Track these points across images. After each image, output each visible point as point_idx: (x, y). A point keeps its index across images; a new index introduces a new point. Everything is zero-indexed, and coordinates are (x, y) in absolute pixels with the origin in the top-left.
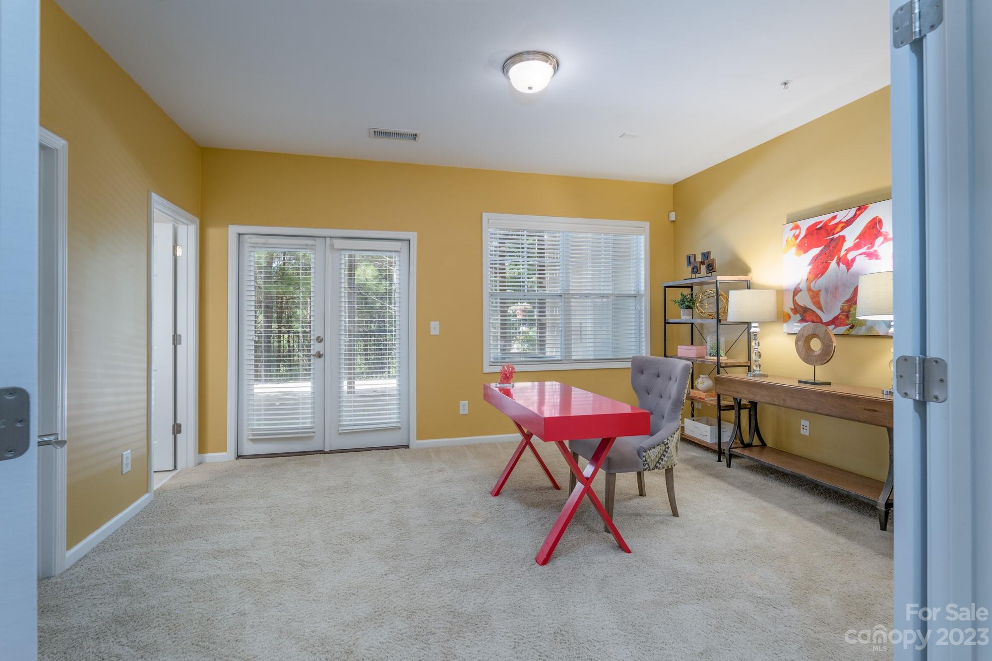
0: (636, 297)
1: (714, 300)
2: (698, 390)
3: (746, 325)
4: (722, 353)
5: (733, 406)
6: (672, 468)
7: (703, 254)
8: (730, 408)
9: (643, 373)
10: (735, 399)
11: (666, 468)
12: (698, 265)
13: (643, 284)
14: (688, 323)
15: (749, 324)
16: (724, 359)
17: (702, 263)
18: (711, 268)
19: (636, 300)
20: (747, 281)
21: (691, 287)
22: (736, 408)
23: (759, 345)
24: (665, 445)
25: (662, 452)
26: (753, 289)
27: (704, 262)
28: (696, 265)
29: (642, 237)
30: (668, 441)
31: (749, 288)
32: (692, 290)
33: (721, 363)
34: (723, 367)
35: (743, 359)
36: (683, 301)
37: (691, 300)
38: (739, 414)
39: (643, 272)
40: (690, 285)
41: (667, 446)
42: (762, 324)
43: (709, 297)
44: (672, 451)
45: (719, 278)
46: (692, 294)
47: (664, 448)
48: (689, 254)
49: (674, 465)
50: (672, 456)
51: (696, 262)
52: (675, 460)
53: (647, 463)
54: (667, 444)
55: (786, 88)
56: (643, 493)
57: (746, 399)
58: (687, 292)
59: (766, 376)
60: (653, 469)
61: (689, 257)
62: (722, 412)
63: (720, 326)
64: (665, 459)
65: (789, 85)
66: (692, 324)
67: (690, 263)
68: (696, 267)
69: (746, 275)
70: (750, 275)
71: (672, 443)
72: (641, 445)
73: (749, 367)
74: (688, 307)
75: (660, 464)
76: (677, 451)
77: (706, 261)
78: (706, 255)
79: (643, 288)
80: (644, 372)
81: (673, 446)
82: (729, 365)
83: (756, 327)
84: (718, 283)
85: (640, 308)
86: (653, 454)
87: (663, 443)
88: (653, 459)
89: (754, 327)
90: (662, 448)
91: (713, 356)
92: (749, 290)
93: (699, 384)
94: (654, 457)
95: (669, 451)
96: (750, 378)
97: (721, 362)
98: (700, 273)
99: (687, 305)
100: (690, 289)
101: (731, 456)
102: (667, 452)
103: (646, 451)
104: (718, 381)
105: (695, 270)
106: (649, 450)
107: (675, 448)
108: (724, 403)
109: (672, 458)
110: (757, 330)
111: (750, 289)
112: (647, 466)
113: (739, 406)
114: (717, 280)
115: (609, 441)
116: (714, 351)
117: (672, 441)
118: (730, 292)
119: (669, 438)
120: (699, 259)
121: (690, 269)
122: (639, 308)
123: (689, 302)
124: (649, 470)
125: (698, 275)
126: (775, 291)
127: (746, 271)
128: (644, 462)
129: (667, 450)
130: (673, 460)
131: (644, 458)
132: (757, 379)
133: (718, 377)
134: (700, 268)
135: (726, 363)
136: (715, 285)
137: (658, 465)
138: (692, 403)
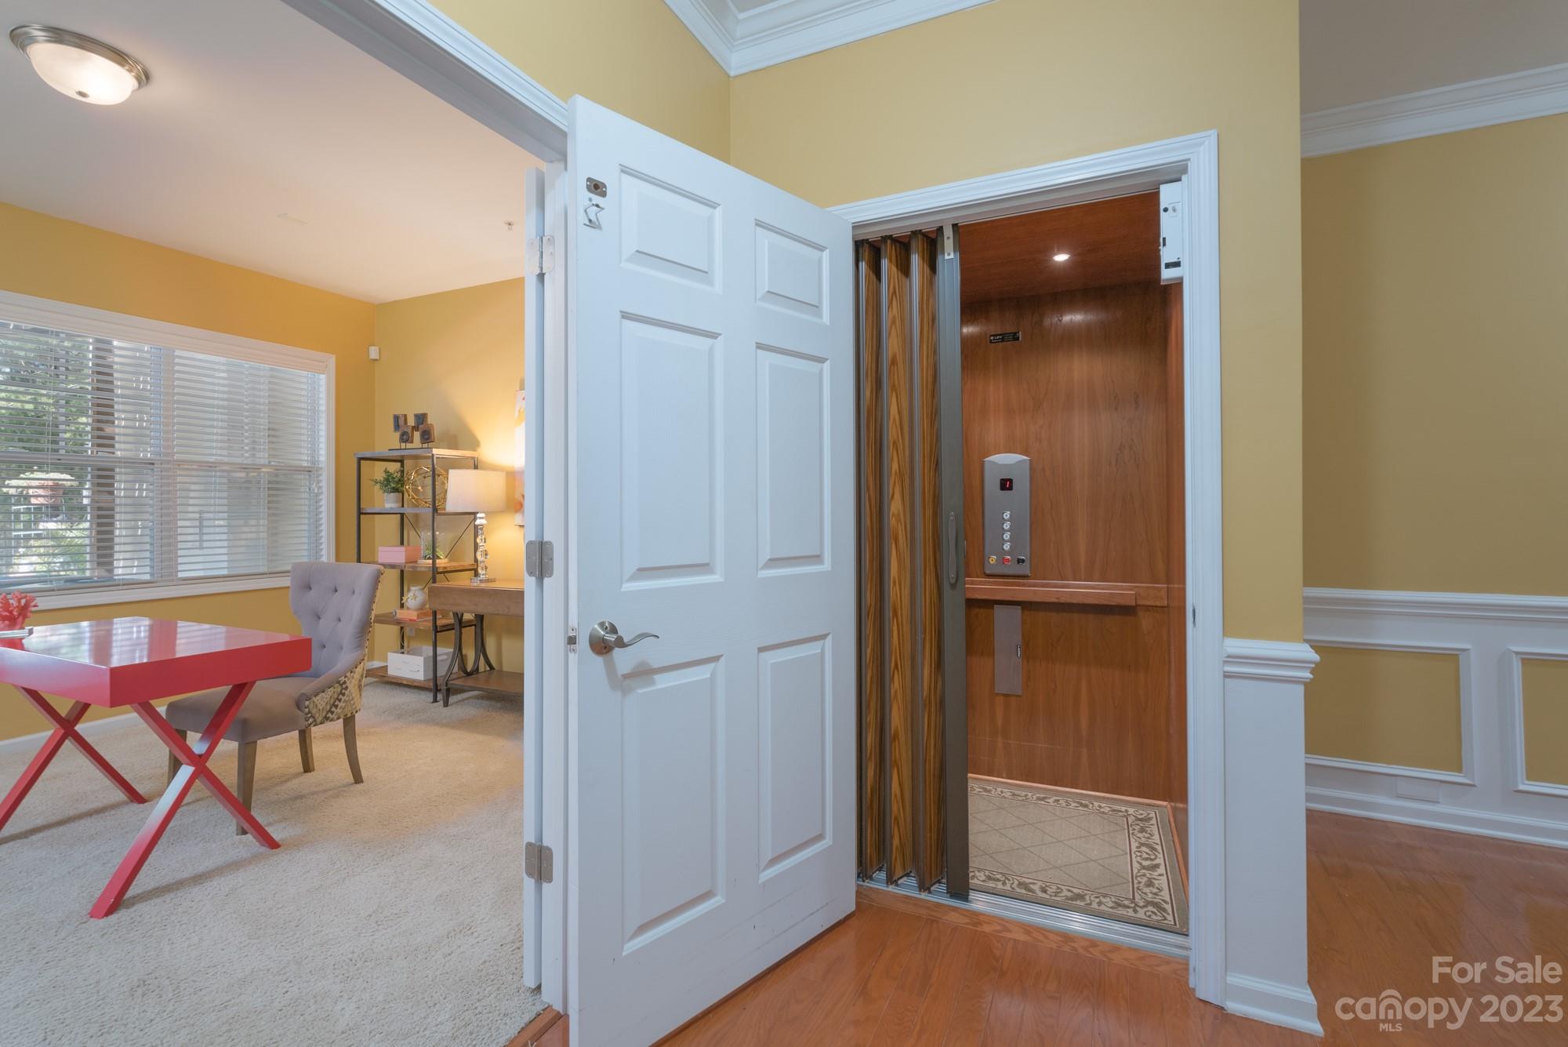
0: (310, 471)
1: (429, 481)
2: (408, 608)
3: (473, 516)
4: (440, 553)
5: (453, 624)
6: (353, 717)
7: (417, 416)
8: (448, 628)
9: (311, 589)
10: (456, 614)
11: (342, 716)
12: (410, 431)
13: (323, 452)
14: (396, 514)
15: (475, 514)
16: (442, 562)
17: (416, 428)
18: (427, 437)
19: (310, 476)
20: (473, 458)
21: (401, 461)
22: (457, 627)
23: (485, 542)
24: (341, 685)
25: (336, 696)
26: (482, 469)
27: (418, 427)
28: (406, 430)
29: (323, 377)
30: (346, 679)
31: (476, 467)
32: (402, 466)
33: (437, 568)
34: (441, 573)
35: (468, 561)
36: (387, 480)
37: (400, 480)
38: (461, 633)
39: (323, 433)
40: (399, 458)
41: (344, 686)
42: (490, 514)
43: (425, 477)
44: (353, 691)
45: (435, 451)
46: (402, 472)
47: (339, 690)
48: (397, 413)
49: (357, 712)
50: (353, 699)
51: (408, 426)
52: (356, 704)
53: (311, 716)
54: (345, 682)
55: (510, 229)
56: (309, 769)
57: (471, 612)
58: (394, 467)
59: (493, 581)
60: (321, 723)
61: (396, 418)
62: (438, 634)
63: (437, 517)
64: (341, 704)
65: (514, 227)
66: (402, 515)
67: (398, 426)
68: (407, 432)
69: (474, 450)
70: (479, 450)
71: (353, 681)
72: (302, 692)
73: (476, 571)
74: (395, 490)
75: (332, 713)
76: (360, 691)
77: (421, 426)
78: (421, 418)
79: (323, 459)
80: (312, 586)
81: (355, 685)
82: (449, 569)
83: (482, 518)
84: (435, 460)
85: (318, 490)
86: (321, 701)
87: (339, 682)
88: (321, 708)
89: (480, 518)
90: (335, 690)
91: (429, 558)
92: (476, 471)
93: (409, 600)
94: (324, 704)
95: (347, 692)
96: (476, 584)
97: (437, 566)
98: (412, 442)
99: (394, 487)
100: (399, 464)
101: (449, 692)
102: (344, 695)
103: (310, 699)
104: (433, 593)
105: (406, 438)
106: (315, 696)
107: (357, 687)
108: (440, 622)
109: (352, 702)
110: (483, 521)
111: (477, 469)
112: (311, 720)
113: (461, 623)
114: (433, 455)
115: (244, 688)
116: (429, 553)
117: (353, 677)
118: (451, 471)
119: (348, 674)
120: (411, 422)
121: (398, 435)
122: (316, 491)
123: (397, 483)
124: (314, 726)
125: (409, 446)
126: (504, 473)
127: (474, 444)
128: (307, 714)
129: (343, 691)
130: (354, 704)
131: (307, 710)
132: (483, 585)
133: (434, 587)
134: (413, 435)
135: (445, 568)
136: (430, 461)
137: (329, 715)
138: (402, 628)
